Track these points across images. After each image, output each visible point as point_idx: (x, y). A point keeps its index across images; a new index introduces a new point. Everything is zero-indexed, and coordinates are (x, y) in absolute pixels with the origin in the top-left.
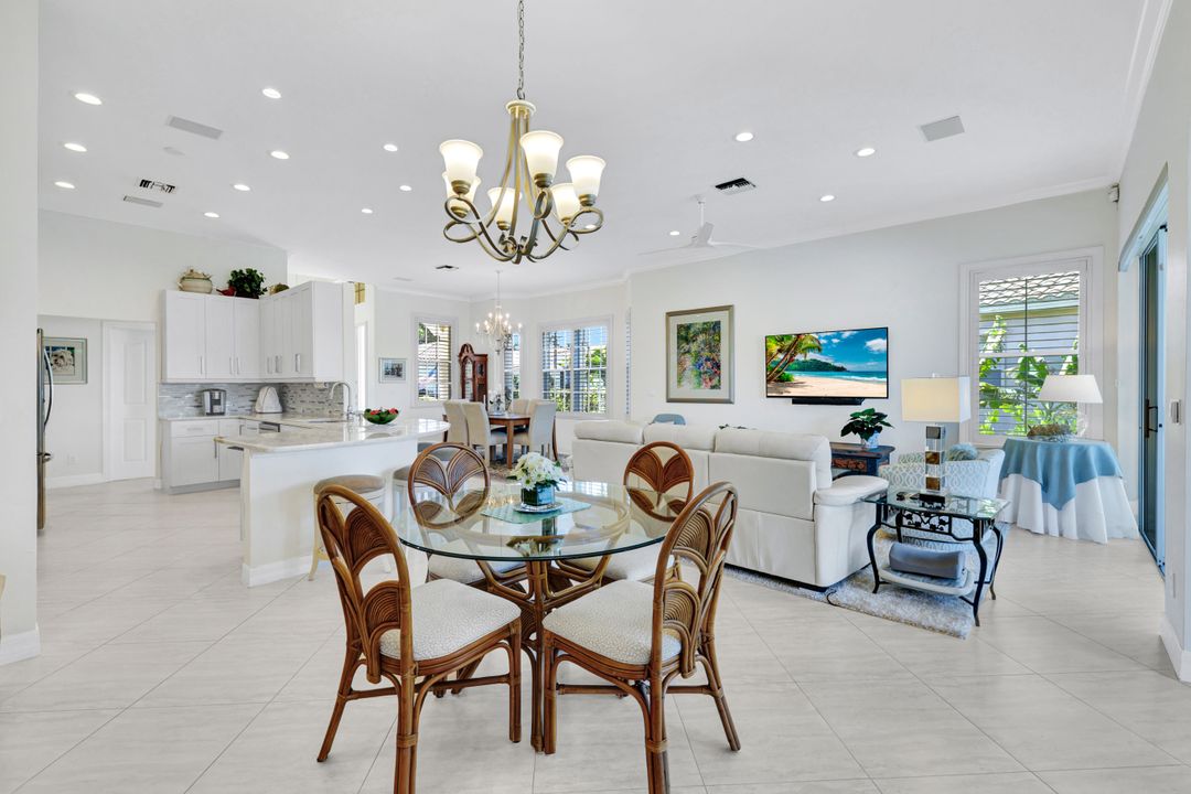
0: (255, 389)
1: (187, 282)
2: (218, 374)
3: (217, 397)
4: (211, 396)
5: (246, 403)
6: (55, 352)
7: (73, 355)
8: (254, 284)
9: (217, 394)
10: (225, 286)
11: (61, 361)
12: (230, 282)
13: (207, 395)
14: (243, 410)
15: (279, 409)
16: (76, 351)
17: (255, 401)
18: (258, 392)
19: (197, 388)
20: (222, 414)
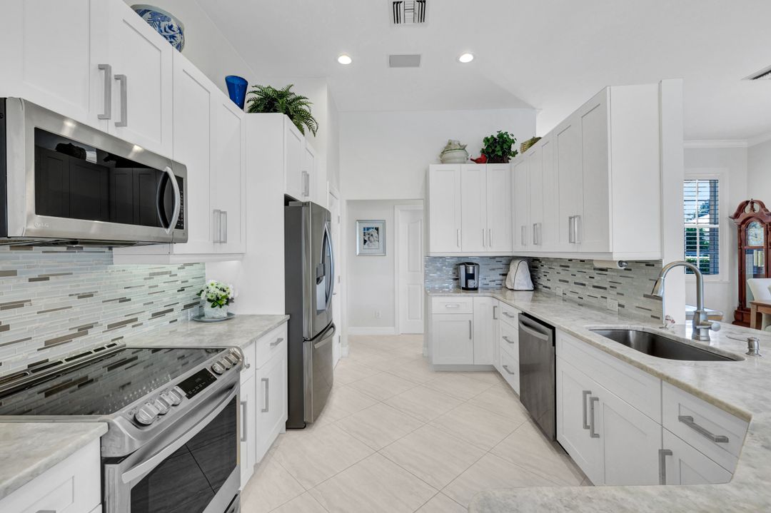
0: (504, 262)
1: (447, 156)
2: (473, 248)
3: (471, 272)
4: (466, 270)
5: (496, 276)
6: (368, 232)
7: (378, 233)
8: (505, 146)
9: (471, 268)
10: (478, 155)
11: (371, 238)
12: (483, 151)
13: (463, 268)
14: (493, 284)
15: (531, 287)
16: (379, 230)
17: (505, 275)
18: (508, 265)
19: (454, 261)
20: (475, 289)
